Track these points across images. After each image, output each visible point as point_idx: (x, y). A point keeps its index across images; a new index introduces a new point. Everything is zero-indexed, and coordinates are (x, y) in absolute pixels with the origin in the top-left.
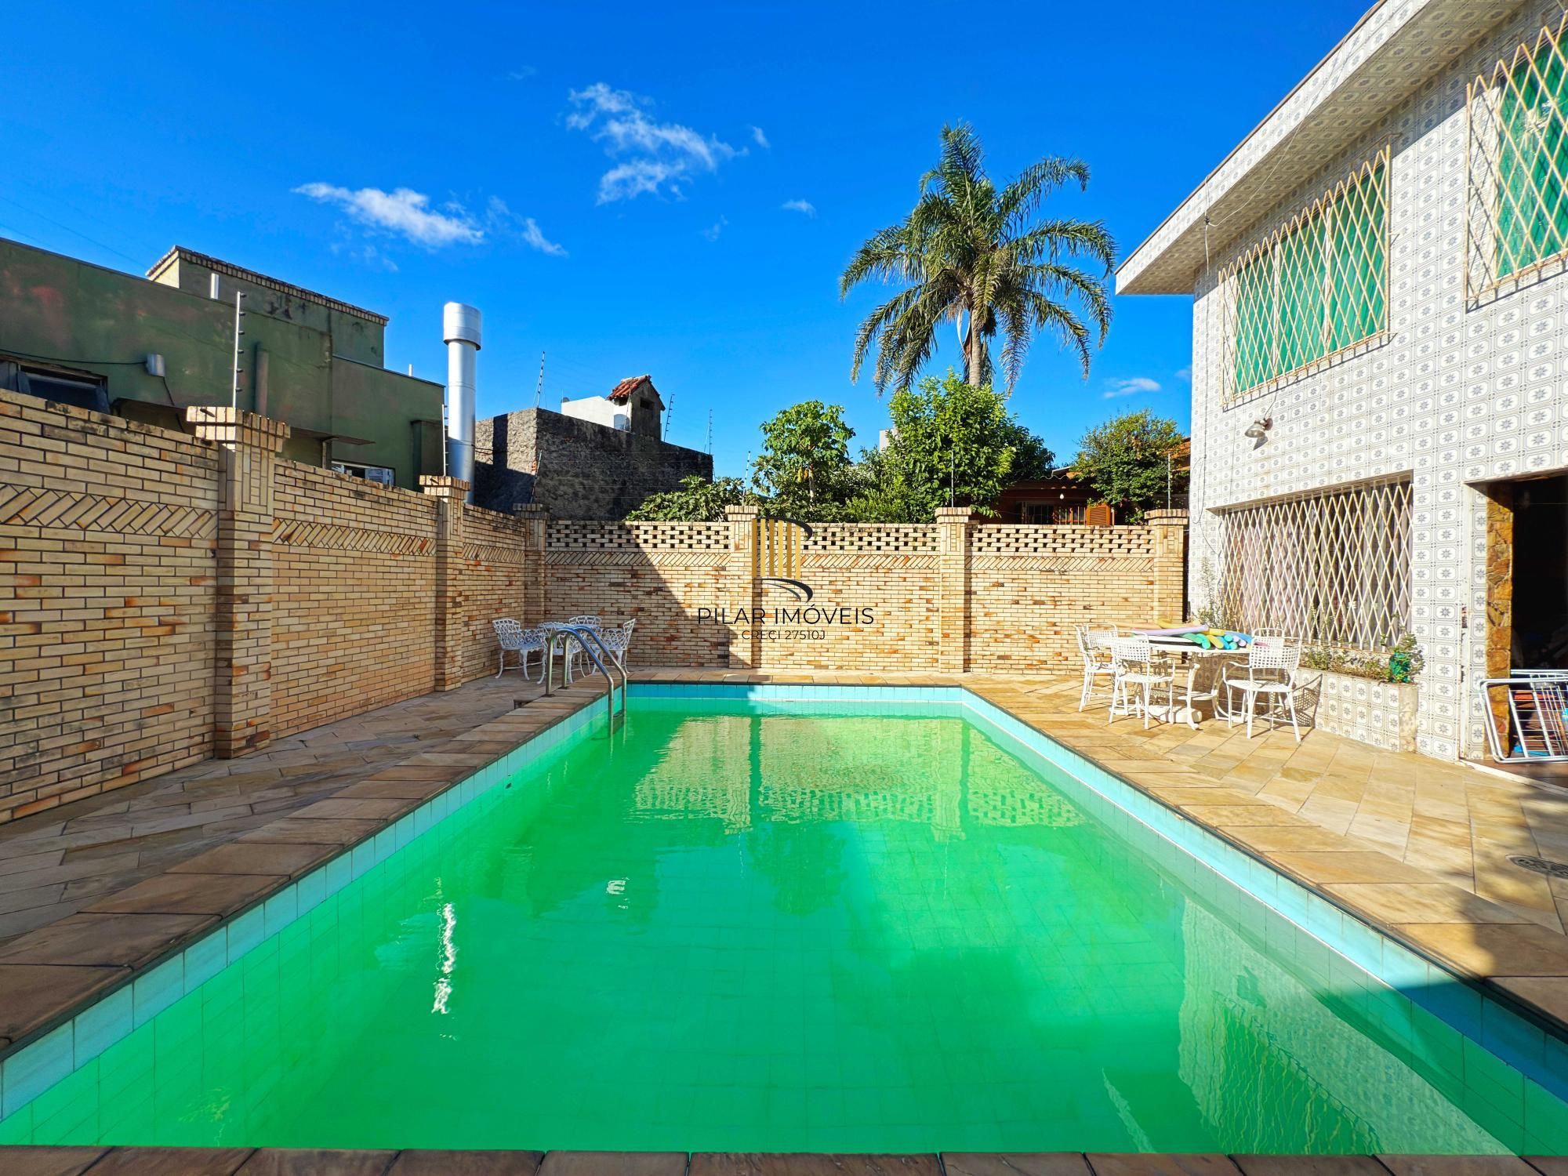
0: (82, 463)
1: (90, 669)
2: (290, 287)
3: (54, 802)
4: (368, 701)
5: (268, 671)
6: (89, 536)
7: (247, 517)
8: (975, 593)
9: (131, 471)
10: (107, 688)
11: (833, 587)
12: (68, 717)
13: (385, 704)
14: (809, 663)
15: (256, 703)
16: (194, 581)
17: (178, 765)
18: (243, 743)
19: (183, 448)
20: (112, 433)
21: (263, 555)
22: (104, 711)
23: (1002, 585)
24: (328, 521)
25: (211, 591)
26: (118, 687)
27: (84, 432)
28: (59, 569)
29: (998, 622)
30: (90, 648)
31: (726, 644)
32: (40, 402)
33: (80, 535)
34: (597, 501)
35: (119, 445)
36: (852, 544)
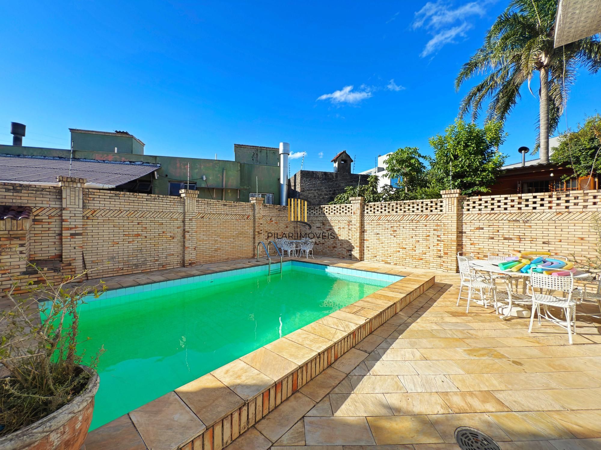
0: (154, 205)
1: (156, 245)
2: (258, 147)
3: (149, 270)
4: (228, 259)
5: (195, 248)
6: (155, 219)
7: (189, 213)
8: (465, 233)
9: (164, 206)
10: (159, 249)
11: (393, 229)
12: (152, 254)
13: (234, 260)
14: (382, 261)
15: (192, 256)
16: (178, 228)
17: (175, 267)
18: (188, 264)
19: (175, 199)
20: (160, 198)
21: (193, 222)
22: (159, 254)
23: (482, 229)
24: (215, 212)
25: (182, 230)
26: (161, 249)
27: (154, 199)
28: (150, 226)
29: (479, 248)
30: (156, 241)
31: (351, 251)
32: (146, 195)
33: (154, 219)
34: (323, 198)
35: (161, 201)
36: (401, 210)
